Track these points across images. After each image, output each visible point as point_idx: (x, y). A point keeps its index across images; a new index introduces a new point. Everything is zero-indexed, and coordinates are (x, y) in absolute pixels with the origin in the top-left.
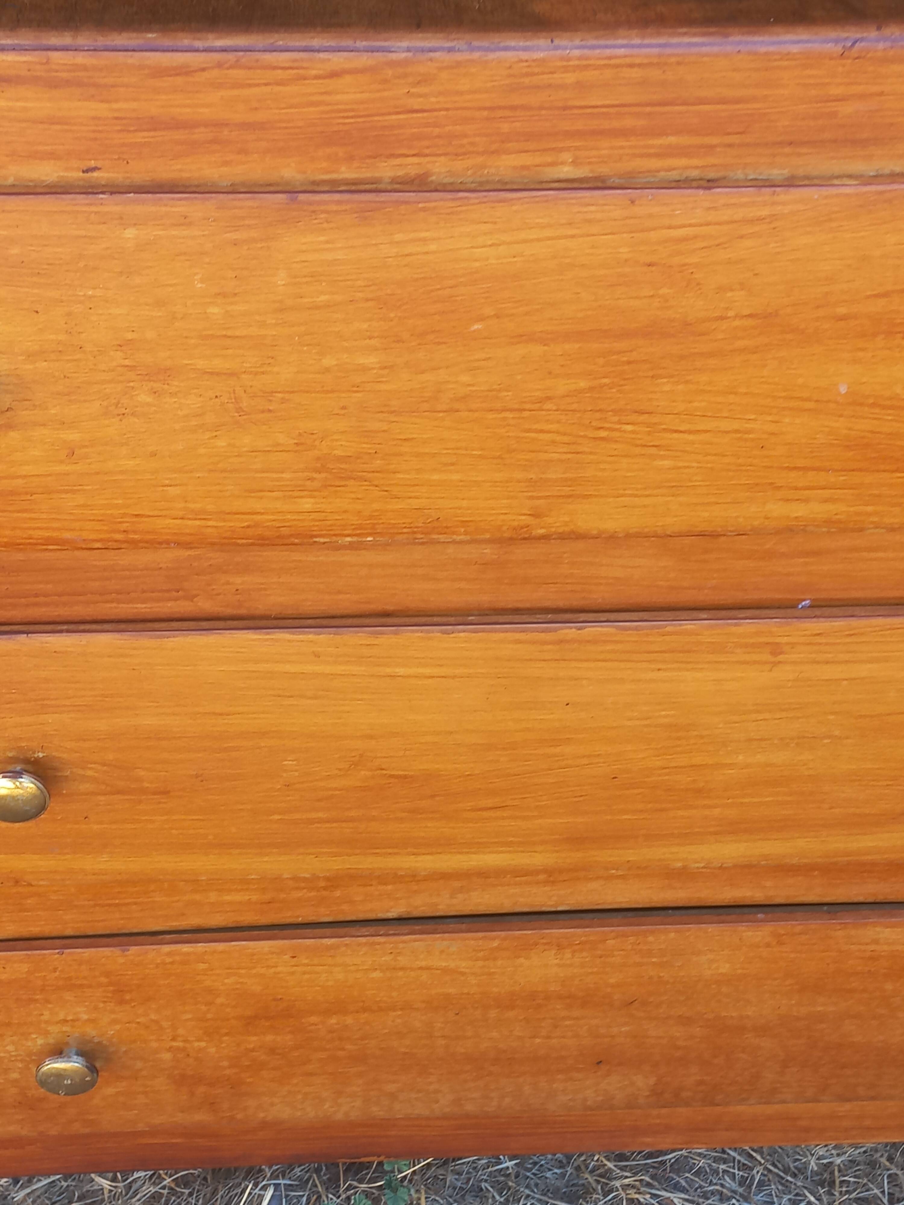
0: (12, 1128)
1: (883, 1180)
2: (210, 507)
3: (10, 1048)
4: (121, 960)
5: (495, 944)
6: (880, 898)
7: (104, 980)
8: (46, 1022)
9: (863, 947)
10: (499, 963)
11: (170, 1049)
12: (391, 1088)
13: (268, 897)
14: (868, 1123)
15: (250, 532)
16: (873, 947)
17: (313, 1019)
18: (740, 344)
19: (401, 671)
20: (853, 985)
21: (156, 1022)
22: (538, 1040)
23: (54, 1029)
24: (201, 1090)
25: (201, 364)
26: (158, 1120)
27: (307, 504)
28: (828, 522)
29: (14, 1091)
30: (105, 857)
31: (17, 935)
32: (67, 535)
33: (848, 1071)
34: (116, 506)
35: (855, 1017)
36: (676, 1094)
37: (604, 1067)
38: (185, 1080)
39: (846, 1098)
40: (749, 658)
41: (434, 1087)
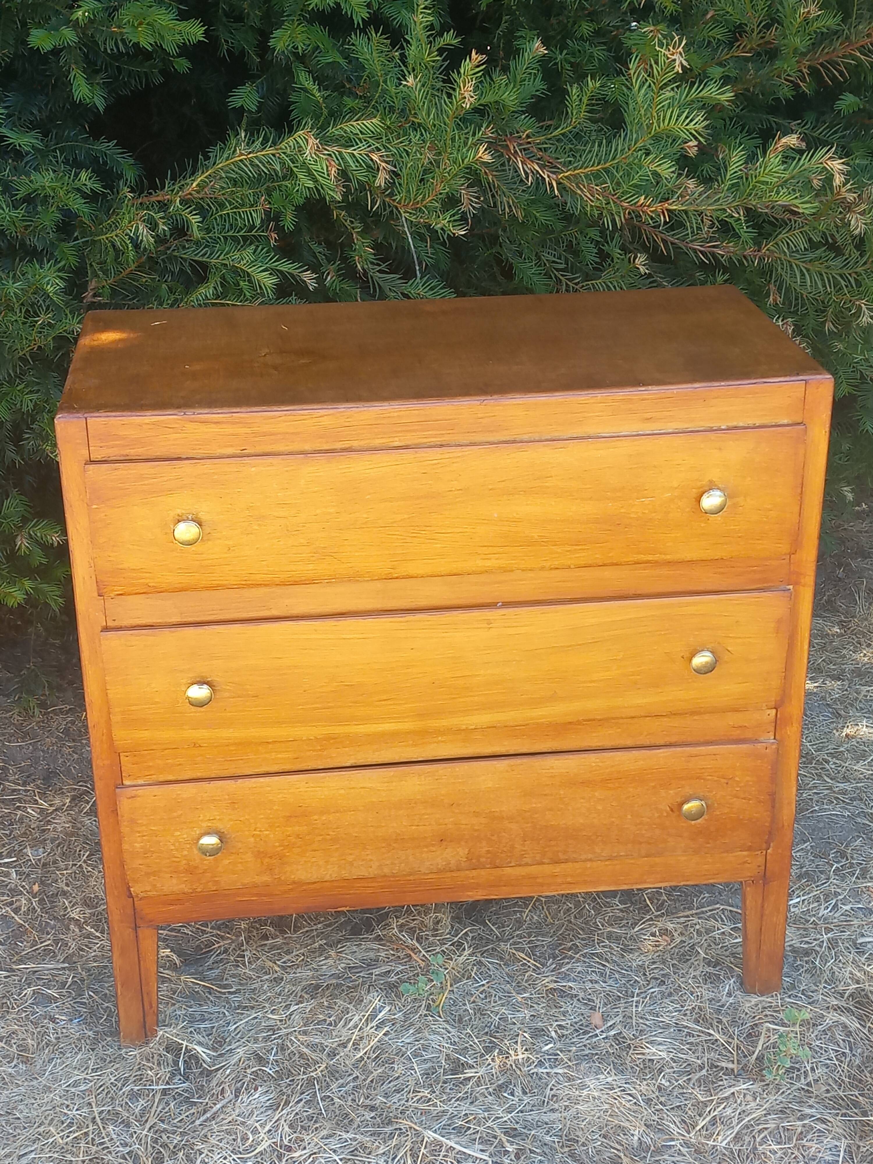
0: (181, 887)
2: (276, 569)
3: (185, 836)
4: (236, 787)
7: (227, 797)
8: (202, 821)
10: (394, 784)
11: (253, 836)
12: (350, 858)
13: (295, 756)
15: (290, 579)
17: (316, 817)
18: (458, 500)
19: (348, 636)
20: (547, 791)
21: (248, 820)
22: (414, 828)
23: (205, 825)
24: (267, 860)
25: (276, 514)
26: (247, 880)
27: (311, 567)
28: (500, 568)
29: (184, 862)
30: (231, 730)
31: (190, 778)
32: (225, 582)
33: (553, 843)
34: (243, 570)
35: (551, 810)
36: (478, 861)
37: (444, 843)
38: (259, 855)
39: (556, 862)
40: (479, 626)
41: (369, 857)
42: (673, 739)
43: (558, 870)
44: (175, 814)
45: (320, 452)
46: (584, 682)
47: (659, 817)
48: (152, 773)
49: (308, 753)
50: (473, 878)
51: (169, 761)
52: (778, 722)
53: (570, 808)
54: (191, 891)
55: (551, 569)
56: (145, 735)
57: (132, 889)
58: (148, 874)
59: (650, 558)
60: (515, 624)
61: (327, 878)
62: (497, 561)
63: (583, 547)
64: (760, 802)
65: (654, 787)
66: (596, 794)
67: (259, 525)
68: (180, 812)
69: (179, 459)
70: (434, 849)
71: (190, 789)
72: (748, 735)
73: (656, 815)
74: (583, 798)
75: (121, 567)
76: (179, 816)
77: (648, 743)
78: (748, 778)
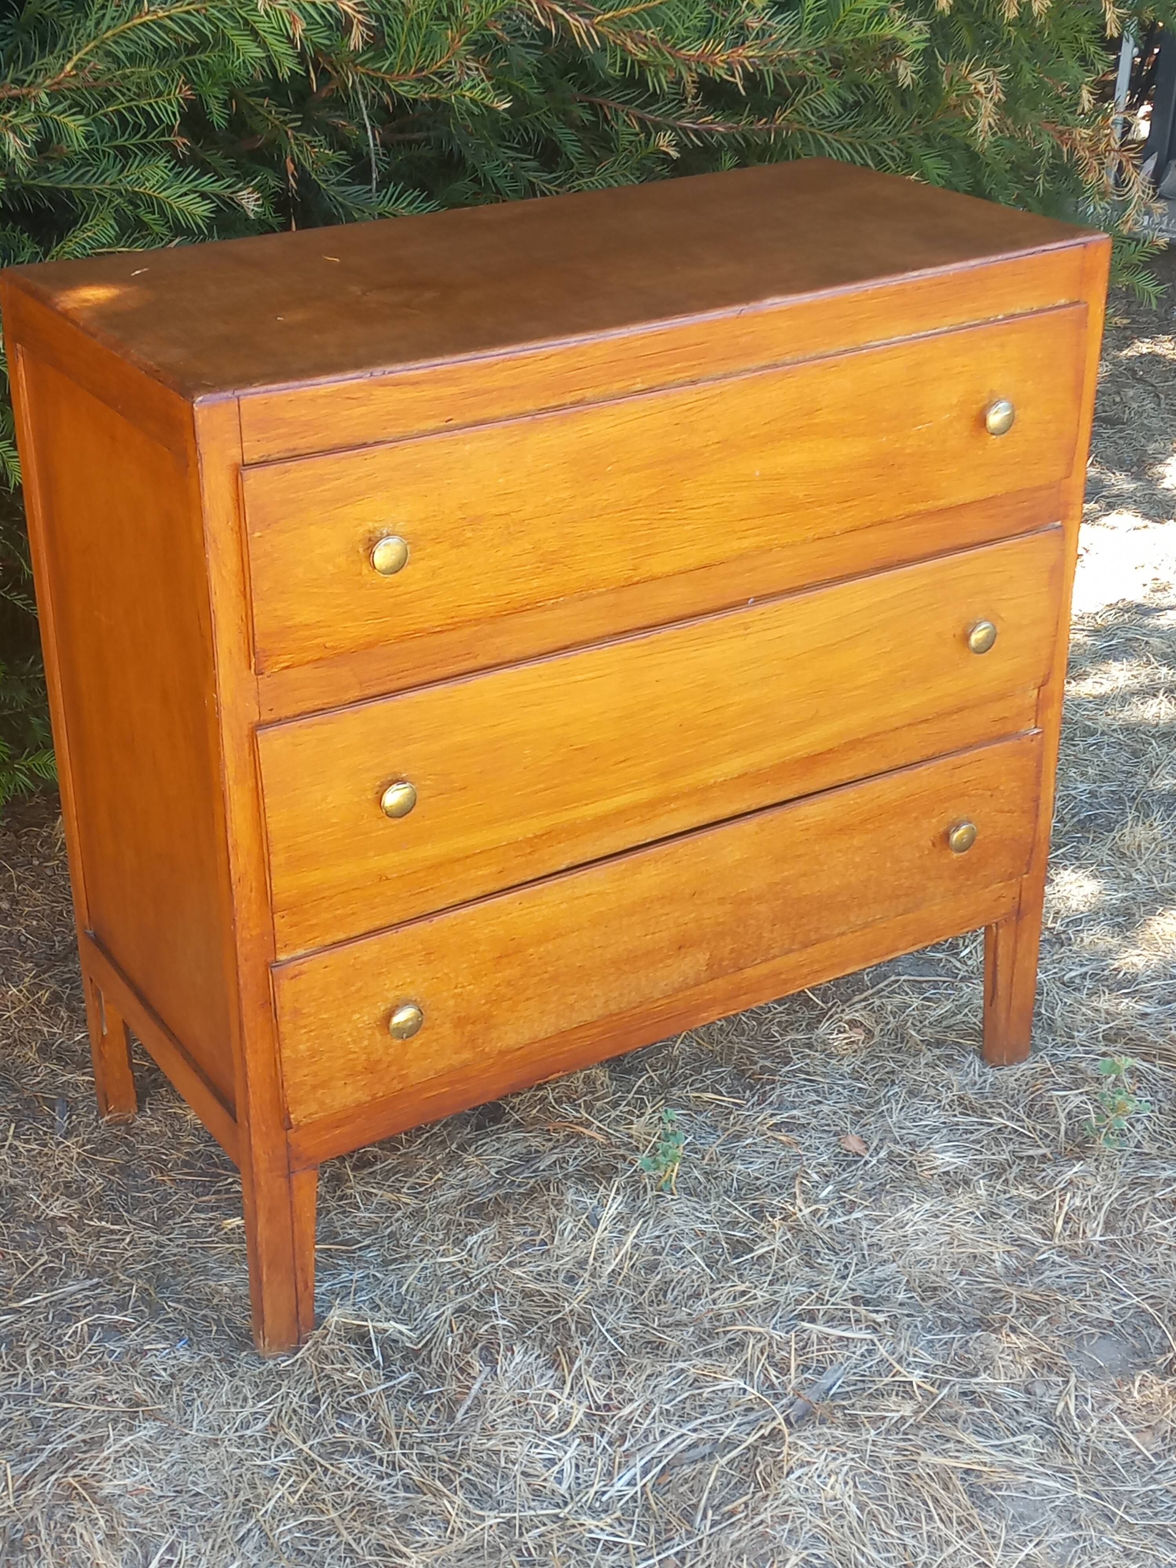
0: (357, 1095)
2: (492, 594)
3: (366, 1018)
4: (429, 929)
5: (623, 867)
7: (420, 947)
8: (387, 990)
10: (626, 881)
11: (453, 997)
12: (571, 999)
13: (500, 868)
14: (816, 967)
15: (509, 606)
16: (806, 821)
17: (531, 951)
18: (715, 457)
19: (580, 678)
20: (800, 851)
21: (447, 975)
22: (648, 937)
23: (391, 995)
24: (469, 1028)
25: (495, 511)
26: (442, 1064)
27: (535, 583)
28: (758, 547)
29: (364, 1057)
30: (430, 846)
31: (367, 930)
32: (426, 625)
33: (805, 920)
34: (450, 602)
35: (804, 875)
36: (720, 965)
37: (683, 950)
38: (460, 1022)
39: (805, 945)
40: (735, 634)
41: (595, 992)
43: (805, 956)
44: (353, 989)
45: (546, 410)
46: (850, 690)
47: (920, 857)
48: (316, 934)
49: (516, 861)
50: (709, 992)
51: (338, 912)
52: (1040, 704)
53: (825, 868)
54: (369, 1098)
55: (814, 540)
56: (313, 877)
57: (292, 1116)
58: (314, 1087)
59: (923, 507)
60: (776, 624)
61: (542, 1035)
62: (758, 538)
63: (852, 503)
64: (1024, 812)
65: (916, 818)
66: (855, 842)
67: (473, 530)
68: (359, 984)
69: (364, 445)
70: (669, 962)
71: (370, 948)
72: (1009, 727)
73: (917, 855)
74: (840, 851)
75: (290, 623)
76: (359, 990)
78: (1013, 784)
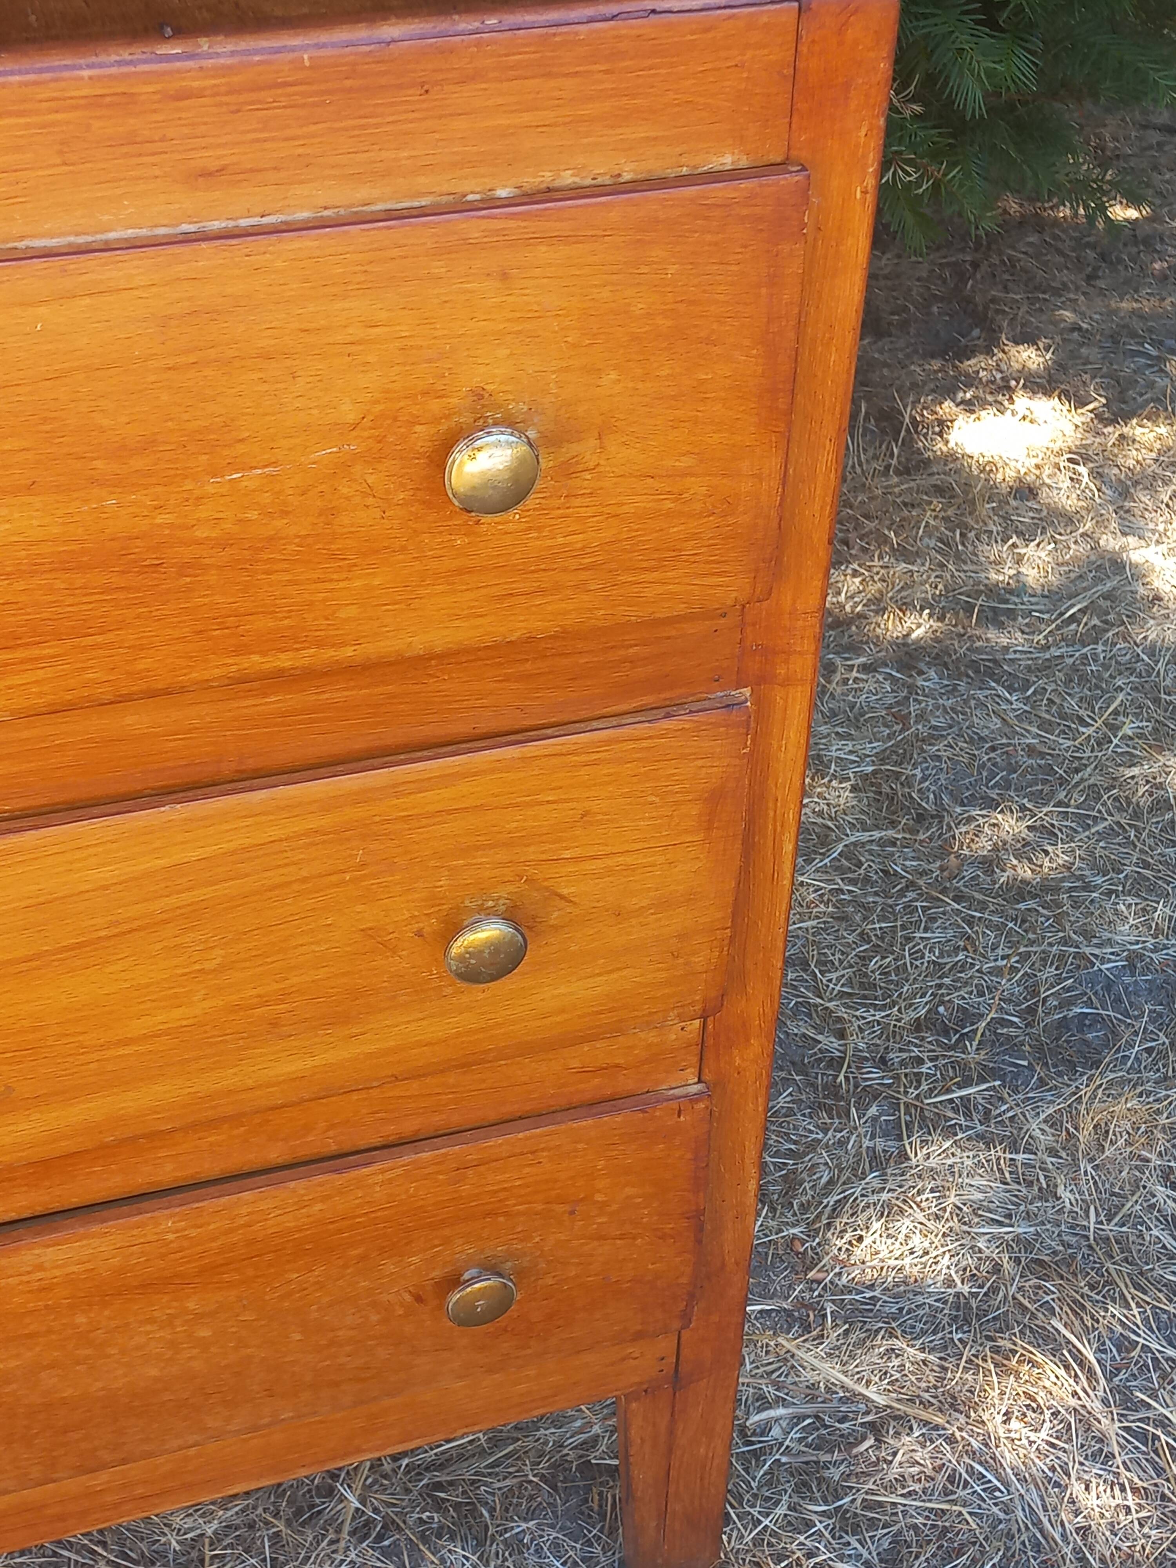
1: (263, 1542)
6: (39, 1210)
9: (25, 1278)
14: (140, 1491)
16: (40, 1275)
20: (32, 1327)
33: (74, 1436)
35: (51, 1366)
39: (92, 1468)
42: (409, 1127)
46: (102, 1047)
47: (384, 1321)
52: (710, 1041)
53: (113, 1351)
59: (284, 661)
63: (36, 652)
64: (663, 1237)
65: (363, 1258)
66: (191, 1305)
72: (626, 1083)
73: (374, 1318)
74: (151, 1321)
77: (333, 1148)
78: (629, 1191)
